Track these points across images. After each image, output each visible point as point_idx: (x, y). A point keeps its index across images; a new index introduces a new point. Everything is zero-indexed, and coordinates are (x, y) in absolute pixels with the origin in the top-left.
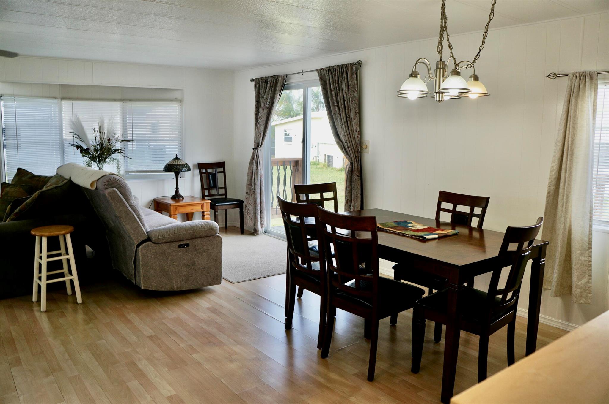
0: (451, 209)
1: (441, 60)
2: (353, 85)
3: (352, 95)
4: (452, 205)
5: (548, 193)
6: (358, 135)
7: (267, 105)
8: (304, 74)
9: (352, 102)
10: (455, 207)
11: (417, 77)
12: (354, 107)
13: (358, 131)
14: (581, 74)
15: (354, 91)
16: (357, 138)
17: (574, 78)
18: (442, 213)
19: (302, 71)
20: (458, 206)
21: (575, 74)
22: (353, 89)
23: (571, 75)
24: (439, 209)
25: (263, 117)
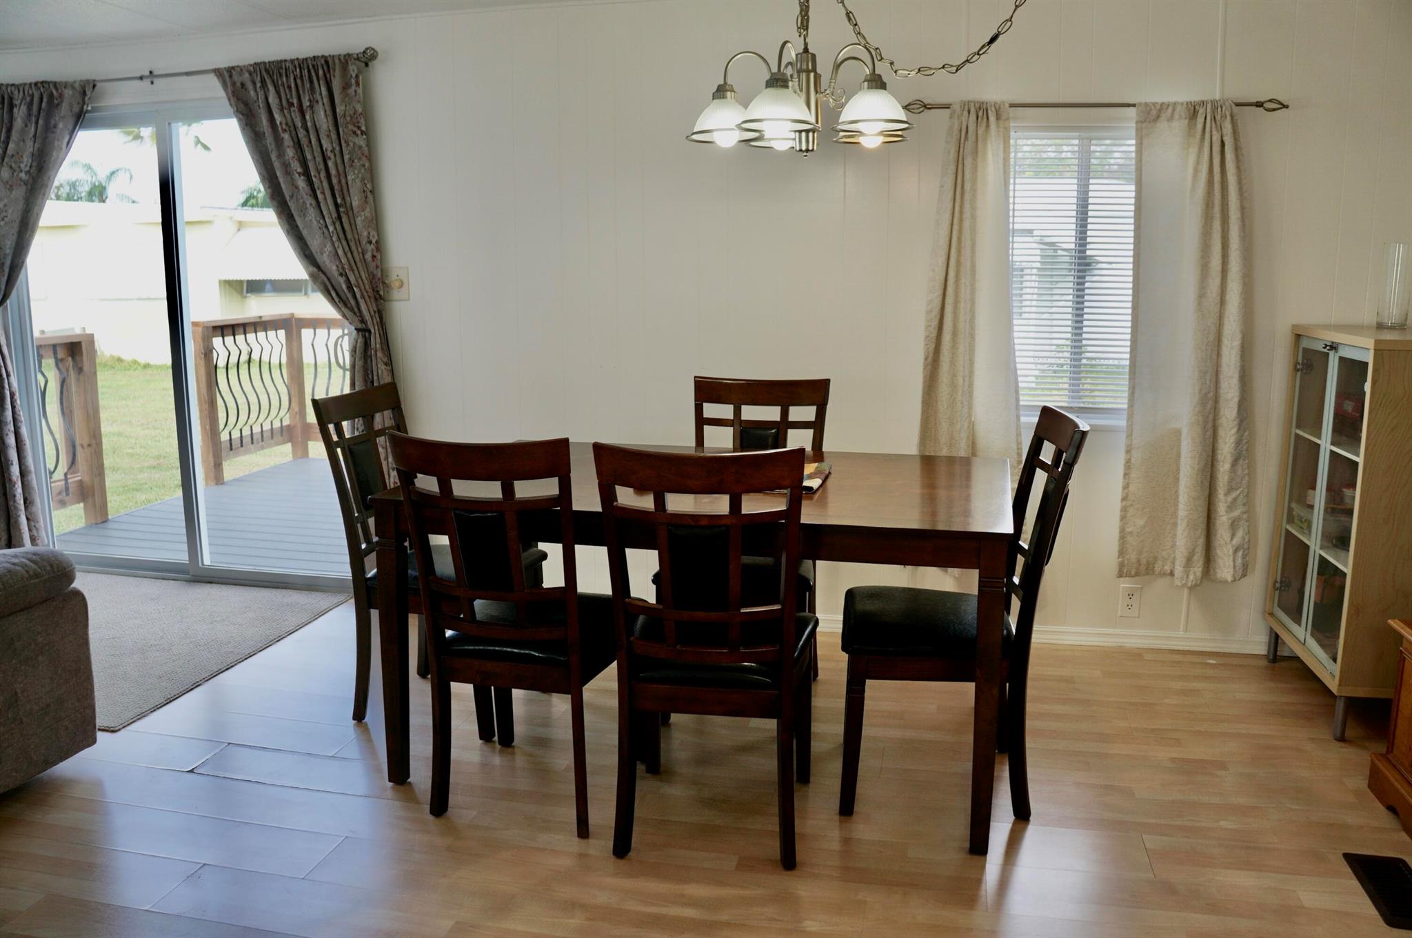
0: (731, 417)
1: (806, 50)
2: (351, 117)
3: (351, 144)
4: (731, 407)
5: (926, 359)
6: (375, 253)
7: (23, 175)
8: (156, 81)
9: (353, 161)
10: (737, 412)
11: (787, 87)
12: (360, 176)
13: (374, 241)
14: (977, 105)
15: (355, 133)
16: (373, 261)
17: (966, 113)
18: (707, 428)
19: (151, 72)
20: (744, 408)
21: (966, 106)
22: (351, 127)
23: (957, 107)
24: (701, 422)
25: (10, 211)
